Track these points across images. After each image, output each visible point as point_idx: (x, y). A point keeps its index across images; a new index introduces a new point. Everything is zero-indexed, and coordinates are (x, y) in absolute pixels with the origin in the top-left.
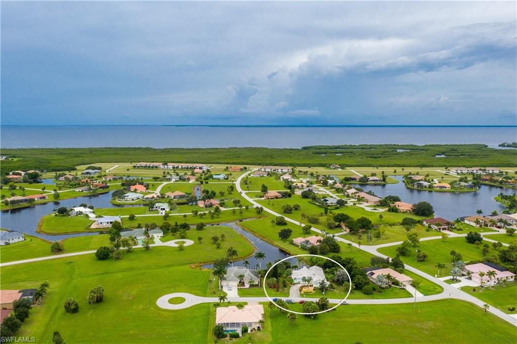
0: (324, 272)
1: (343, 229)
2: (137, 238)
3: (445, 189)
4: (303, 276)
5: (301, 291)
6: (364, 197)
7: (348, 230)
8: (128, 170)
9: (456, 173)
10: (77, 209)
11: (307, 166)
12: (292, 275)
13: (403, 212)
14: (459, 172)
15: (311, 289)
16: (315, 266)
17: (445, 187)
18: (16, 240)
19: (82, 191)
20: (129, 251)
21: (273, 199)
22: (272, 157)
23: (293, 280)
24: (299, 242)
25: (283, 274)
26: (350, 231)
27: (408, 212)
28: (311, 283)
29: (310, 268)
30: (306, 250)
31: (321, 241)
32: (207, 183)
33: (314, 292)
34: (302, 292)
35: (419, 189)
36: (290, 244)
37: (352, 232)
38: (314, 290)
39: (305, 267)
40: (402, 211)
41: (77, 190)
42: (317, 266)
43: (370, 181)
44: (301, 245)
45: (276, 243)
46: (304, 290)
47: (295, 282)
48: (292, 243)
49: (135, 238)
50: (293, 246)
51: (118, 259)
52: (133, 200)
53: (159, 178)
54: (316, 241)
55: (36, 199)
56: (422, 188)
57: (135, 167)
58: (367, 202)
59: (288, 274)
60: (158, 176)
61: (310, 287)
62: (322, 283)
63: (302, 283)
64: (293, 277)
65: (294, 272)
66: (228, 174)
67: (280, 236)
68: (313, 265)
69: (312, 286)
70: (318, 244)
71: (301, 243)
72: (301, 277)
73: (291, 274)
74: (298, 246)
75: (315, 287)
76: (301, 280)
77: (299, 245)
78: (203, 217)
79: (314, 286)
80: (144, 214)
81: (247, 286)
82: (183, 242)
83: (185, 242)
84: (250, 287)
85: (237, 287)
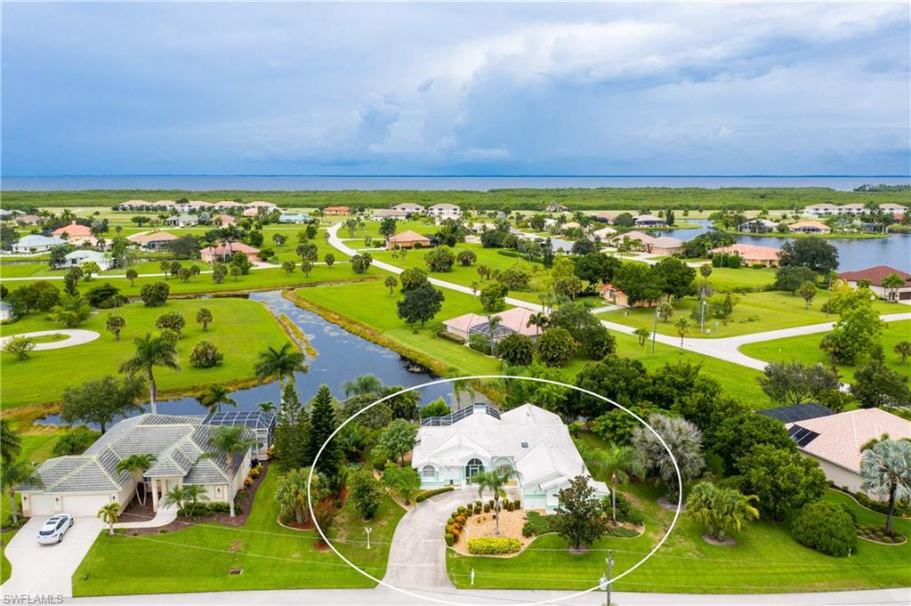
0: (571, 433)
1: (603, 299)
3: (815, 233)
4: (469, 455)
5: (453, 540)
6: (640, 240)
7: (622, 300)
9: (814, 214)
12: (416, 449)
13: (756, 267)
14: (822, 211)
15: (512, 524)
16: (526, 408)
17: (818, 230)
21: (409, 248)
23: (414, 478)
24: (465, 328)
25: (372, 445)
26: (630, 303)
27: (768, 264)
28: (510, 491)
29: (504, 415)
30: (489, 353)
31: (544, 320)
33: (528, 542)
34: (461, 549)
35: (756, 234)
36: (434, 337)
37: (637, 304)
38: (527, 533)
39: (480, 412)
40: (750, 264)
42: (538, 404)
43: (640, 223)
44: (472, 339)
45: (387, 336)
46: (474, 533)
47: (428, 483)
48: (442, 334)
50: (444, 343)
52: (33, 250)
53: (150, 219)
54: (527, 320)
56: (764, 232)
57: (115, 209)
58: (649, 252)
59: (393, 447)
61: (504, 513)
62: (572, 495)
63: (467, 493)
64: (418, 458)
65: (428, 434)
67: (403, 314)
68: (520, 403)
69: (517, 505)
70: (534, 330)
71: (471, 331)
72: (461, 459)
73: (412, 444)
74: (460, 342)
75: (532, 515)
76: (459, 478)
77: (466, 337)
78: (191, 278)
79: (528, 505)
80: (29, 276)
81: (165, 514)
82: (58, 337)
83: (68, 337)
84: (175, 524)
85: (101, 525)
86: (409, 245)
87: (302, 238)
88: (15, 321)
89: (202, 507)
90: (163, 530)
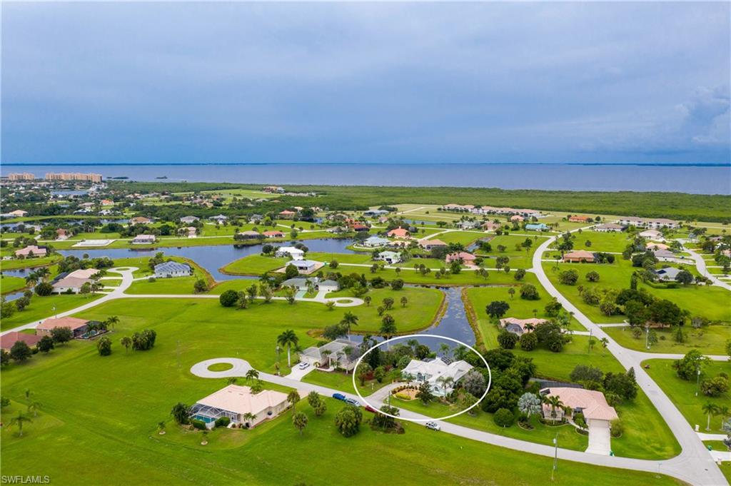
2: (300, 288)
4: (418, 371)
5: (393, 393)
8: (427, 213)
10: (283, 249)
11: (721, 222)
18: (180, 274)
19: (332, 232)
20: (267, 302)
21: (578, 262)
22: (674, 206)
29: (453, 363)
32: (506, 234)
33: (415, 398)
34: (394, 395)
39: (438, 359)
41: (328, 230)
49: (298, 288)
51: (243, 308)
52: (372, 246)
53: (445, 224)
55: (271, 236)
57: (439, 209)
60: (445, 221)
66: (552, 225)
80: (361, 263)
81: (331, 368)
82: (349, 301)
83: (352, 301)
84: (332, 371)
85: (315, 367)
86: (577, 260)
87: (518, 247)
88: (339, 291)
89: (341, 369)
90: (328, 372)
